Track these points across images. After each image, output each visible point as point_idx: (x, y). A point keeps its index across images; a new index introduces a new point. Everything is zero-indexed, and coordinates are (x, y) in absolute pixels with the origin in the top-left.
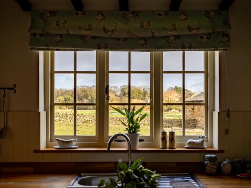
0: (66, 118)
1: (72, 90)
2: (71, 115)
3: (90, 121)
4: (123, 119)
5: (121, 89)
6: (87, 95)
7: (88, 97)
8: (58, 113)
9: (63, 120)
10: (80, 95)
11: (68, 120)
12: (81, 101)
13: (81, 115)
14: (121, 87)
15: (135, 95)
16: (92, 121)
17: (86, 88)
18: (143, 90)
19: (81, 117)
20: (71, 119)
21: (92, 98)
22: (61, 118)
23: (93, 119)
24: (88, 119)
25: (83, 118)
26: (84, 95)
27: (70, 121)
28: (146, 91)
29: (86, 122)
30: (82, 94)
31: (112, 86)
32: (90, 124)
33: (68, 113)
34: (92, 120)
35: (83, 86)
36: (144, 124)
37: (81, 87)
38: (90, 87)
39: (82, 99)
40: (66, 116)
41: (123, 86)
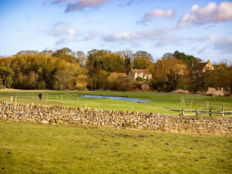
0: (92, 118)
1: (11, 58)
2: (101, 113)
3: (135, 124)
4: (192, 119)
5: (89, 56)
6: (36, 65)
7: (38, 68)
8: (78, 109)
9: (87, 121)
10: (24, 67)
11: (97, 122)
12: (27, 75)
13: (118, 112)
14: (89, 52)
15: (113, 65)
16: (139, 123)
17: (32, 54)
18: (124, 58)
19: (119, 116)
20: (101, 121)
21: (43, 70)
22: (83, 118)
23: (139, 119)
24: (132, 120)
25: (122, 117)
26: (30, 66)
27: (99, 123)
28: (129, 60)
29: (128, 125)
30: (27, 64)
31: (75, 52)
32: (136, 129)
33: (96, 110)
34: (138, 121)
35: (27, 52)
36: (229, 128)
37: (26, 53)
38: (40, 53)
39: (27, 73)
40: (92, 115)
41: (92, 51)
